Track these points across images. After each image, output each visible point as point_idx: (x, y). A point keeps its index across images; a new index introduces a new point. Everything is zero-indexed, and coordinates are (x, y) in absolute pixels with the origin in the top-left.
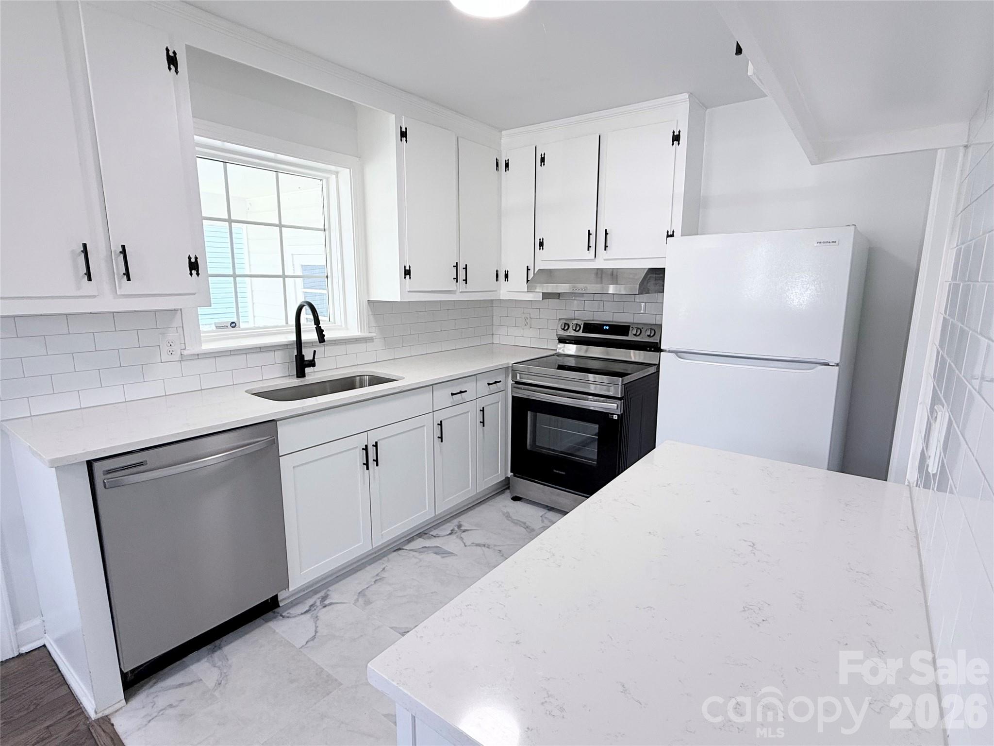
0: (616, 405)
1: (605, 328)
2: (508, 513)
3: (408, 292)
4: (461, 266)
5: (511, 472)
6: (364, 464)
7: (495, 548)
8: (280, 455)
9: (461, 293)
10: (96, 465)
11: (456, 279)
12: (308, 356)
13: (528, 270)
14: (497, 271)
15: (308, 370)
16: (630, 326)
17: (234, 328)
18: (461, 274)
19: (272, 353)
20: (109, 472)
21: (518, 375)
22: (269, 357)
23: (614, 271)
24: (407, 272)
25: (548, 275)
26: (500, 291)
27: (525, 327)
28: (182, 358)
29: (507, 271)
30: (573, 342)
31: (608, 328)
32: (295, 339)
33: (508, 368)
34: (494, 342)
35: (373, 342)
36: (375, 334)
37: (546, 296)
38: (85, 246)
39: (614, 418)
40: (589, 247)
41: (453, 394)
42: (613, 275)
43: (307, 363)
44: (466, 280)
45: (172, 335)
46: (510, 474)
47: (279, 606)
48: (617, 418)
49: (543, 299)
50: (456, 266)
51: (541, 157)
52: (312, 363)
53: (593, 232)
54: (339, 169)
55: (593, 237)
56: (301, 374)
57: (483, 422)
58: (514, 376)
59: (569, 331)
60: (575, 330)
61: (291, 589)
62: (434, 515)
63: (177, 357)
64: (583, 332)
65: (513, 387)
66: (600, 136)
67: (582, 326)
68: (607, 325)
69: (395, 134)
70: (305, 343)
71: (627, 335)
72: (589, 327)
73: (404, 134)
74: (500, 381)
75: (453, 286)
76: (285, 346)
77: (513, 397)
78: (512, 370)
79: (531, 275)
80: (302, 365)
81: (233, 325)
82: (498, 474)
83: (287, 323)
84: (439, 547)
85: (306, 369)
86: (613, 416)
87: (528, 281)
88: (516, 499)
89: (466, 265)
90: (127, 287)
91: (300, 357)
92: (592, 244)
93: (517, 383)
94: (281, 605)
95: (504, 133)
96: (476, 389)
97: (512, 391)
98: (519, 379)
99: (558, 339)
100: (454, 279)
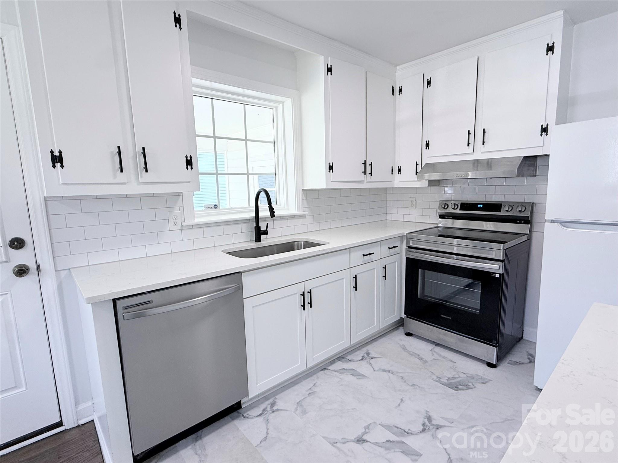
0: (498, 266)
1: (479, 206)
2: (403, 345)
3: (331, 181)
4: (368, 163)
5: (405, 314)
6: (302, 306)
7: (398, 374)
8: (244, 298)
9: (367, 183)
10: (118, 302)
11: (365, 172)
13: (417, 164)
14: (392, 167)
15: (263, 237)
16: (502, 204)
17: (216, 209)
18: (368, 169)
19: (240, 225)
20: (126, 308)
21: (411, 242)
22: (237, 228)
23: (490, 161)
24: (331, 168)
25: (431, 167)
26: (394, 181)
27: (412, 208)
28: (183, 228)
29: (399, 167)
30: (451, 217)
31: (481, 206)
32: (254, 215)
33: (402, 237)
34: (387, 219)
35: (306, 218)
36: (307, 213)
37: (431, 183)
38: (119, 148)
39: (496, 276)
40: (469, 144)
41: (364, 255)
42: (489, 164)
43: (262, 232)
44: (371, 173)
45: (177, 212)
46: (404, 316)
47: (242, 408)
48: (499, 277)
49: (428, 186)
50: (365, 163)
51: (428, 81)
52: (265, 232)
53: (472, 132)
54: (284, 99)
55: (472, 136)
56: (258, 240)
57: (385, 277)
58: (408, 242)
59: (448, 209)
60: (454, 209)
61: (250, 397)
62: (350, 345)
63: (179, 227)
65: (407, 251)
66: (478, 58)
67: (459, 205)
68: (480, 204)
69: (323, 70)
70: (261, 218)
71: (500, 211)
72: (465, 206)
73: (329, 70)
74: (397, 246)
75: (362, 177)
76: (248, 221)
77: (407, 258)
78: (407, 238)
79: (419, 170)
80: (259, 234)
81: (216, 207)
82: (395, 315)
83: (249, 206)
84: (354, 369)
85: (262, 236)
86: (495, 275)
87: (417, 173)
88: (409, 334)
89: (371, 163)
90: (146, 177)
91: (258, 228)
92: (471, 141)
93: (409, 247)
94: (243, 407)
95: (398, 67)
96: (381, 251)
97: (406, 254)
98: (411, 245)
99: (439, 216)
100: (363, 172)
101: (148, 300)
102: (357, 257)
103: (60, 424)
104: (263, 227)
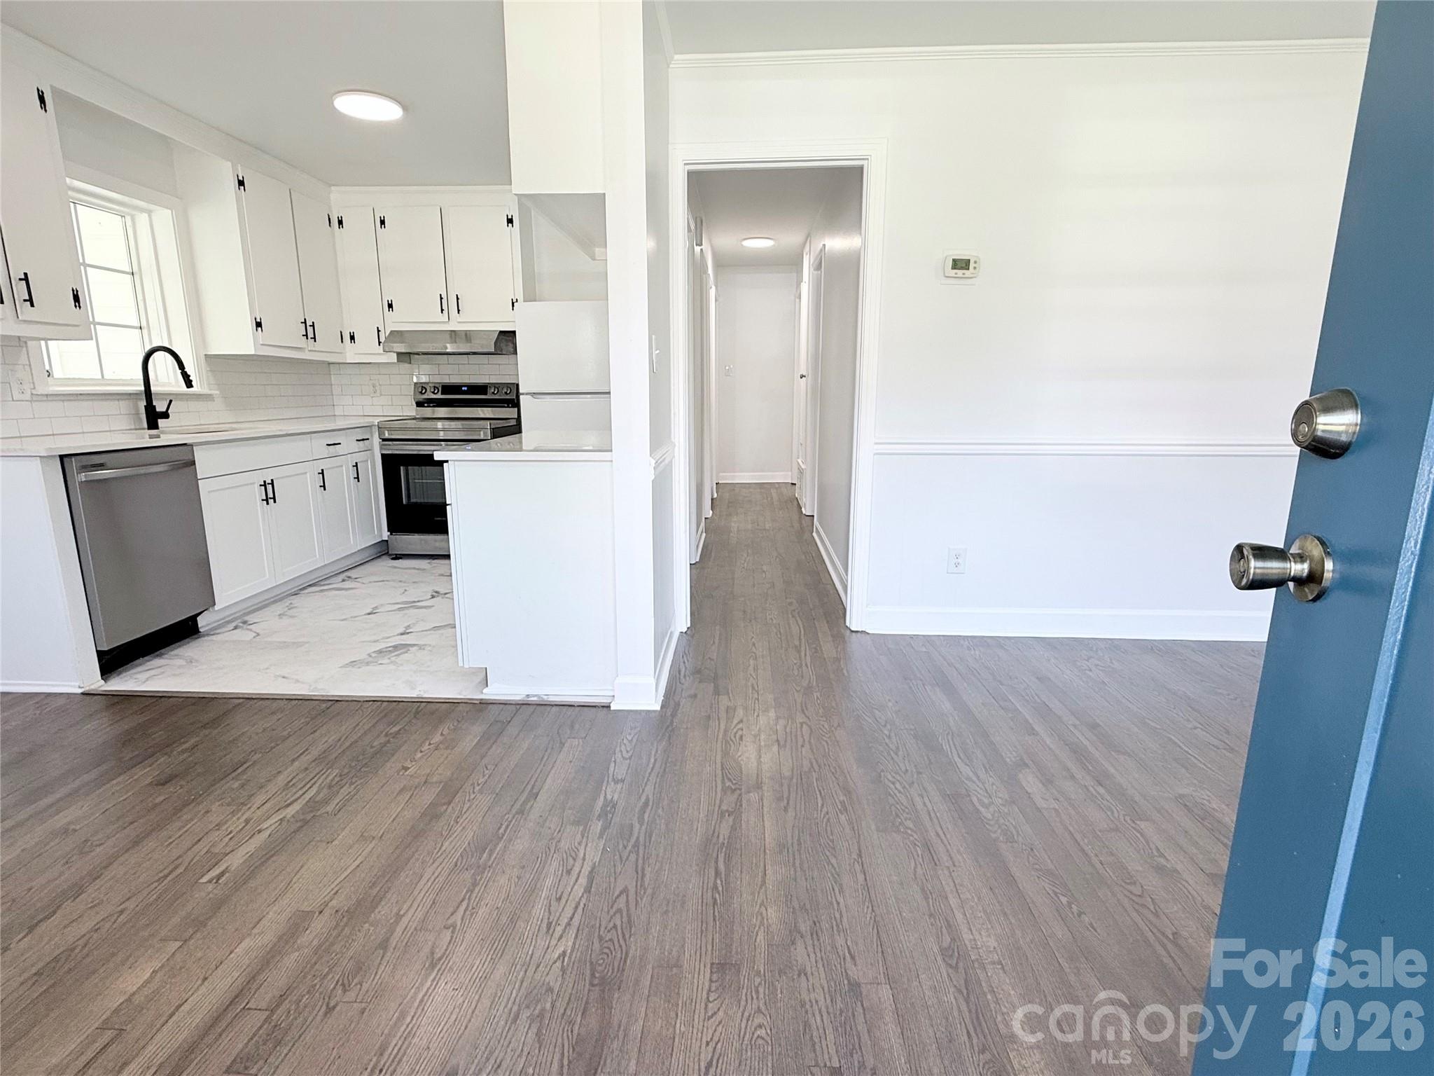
1: (463, 388)
2: (392, 566)
3: (261, 345)
4: (309, 323)
5: (389, 531)
6: (265, 499)
7: (396, 581)
8: (198, 478)
9: (310, 352)
10: (64, 461)
11: (307, 335)
13: (379, 331)
14: (342, 332)
15: (161, 422)
16: (487, 386)
18: (310, 331)
19: (117, 402)
21: (386, 432)
23: (468, 333)
24: (259, 325)
25: (396, 335)
26: (345, 353)
27: (375, 395)
28: (35, 398)
29: (352, 332)
30: (432, 406)
31: (466, 388)
32: (142, 388)
33: (372, 426)
34: (336, 414)
35: (213, 401)
36: (215, 393)
37: (401, 356)
40: (442, 310)
41: (329, 445)
42: (467, 336)
43: (159, 414)
44: (314, 338)
45: (21, 372)
46: (386, 535)
47: (200, 632)
49: (397, 361)
50: (305, 323)
51: (381, 220)
52: (165, 415)
53: (444, 296)
54: (152, 207)
55: (444, 301)
56: (152, 425)
57: (358, 478)
58: (381, 433)
59: (426, 394)
60: (433, 393)
62: (324, 564)
63: (27, 397)
64: (441, 394)
65: (381, 445)
66: (440, 209)
67: (440, 389)
69: (232, 182)
71: (486, 394)
72: (447, 389)
73: (241, 183)
74: (368, 439)
75: (303, 343)
76: (130, 396)
77: (383, 455)
78: (380, 429)
79: (382, 340)
80: (154, 418)
82: (374, 535)
85: (159, 420)
87: (380, 343)
88: (397, 558)
89: (314, 323)
90: (31, 313)
91: (150, 409)
92: (445, 307)
93: (384, 440)
95: (333, 188)
96: (349, 444)
97: (381, 449)
98: (387, 435)
99: (416, 403)
100: (303, 335)
101: (101, 462)
102: (318, 446)
104: (160, 407)
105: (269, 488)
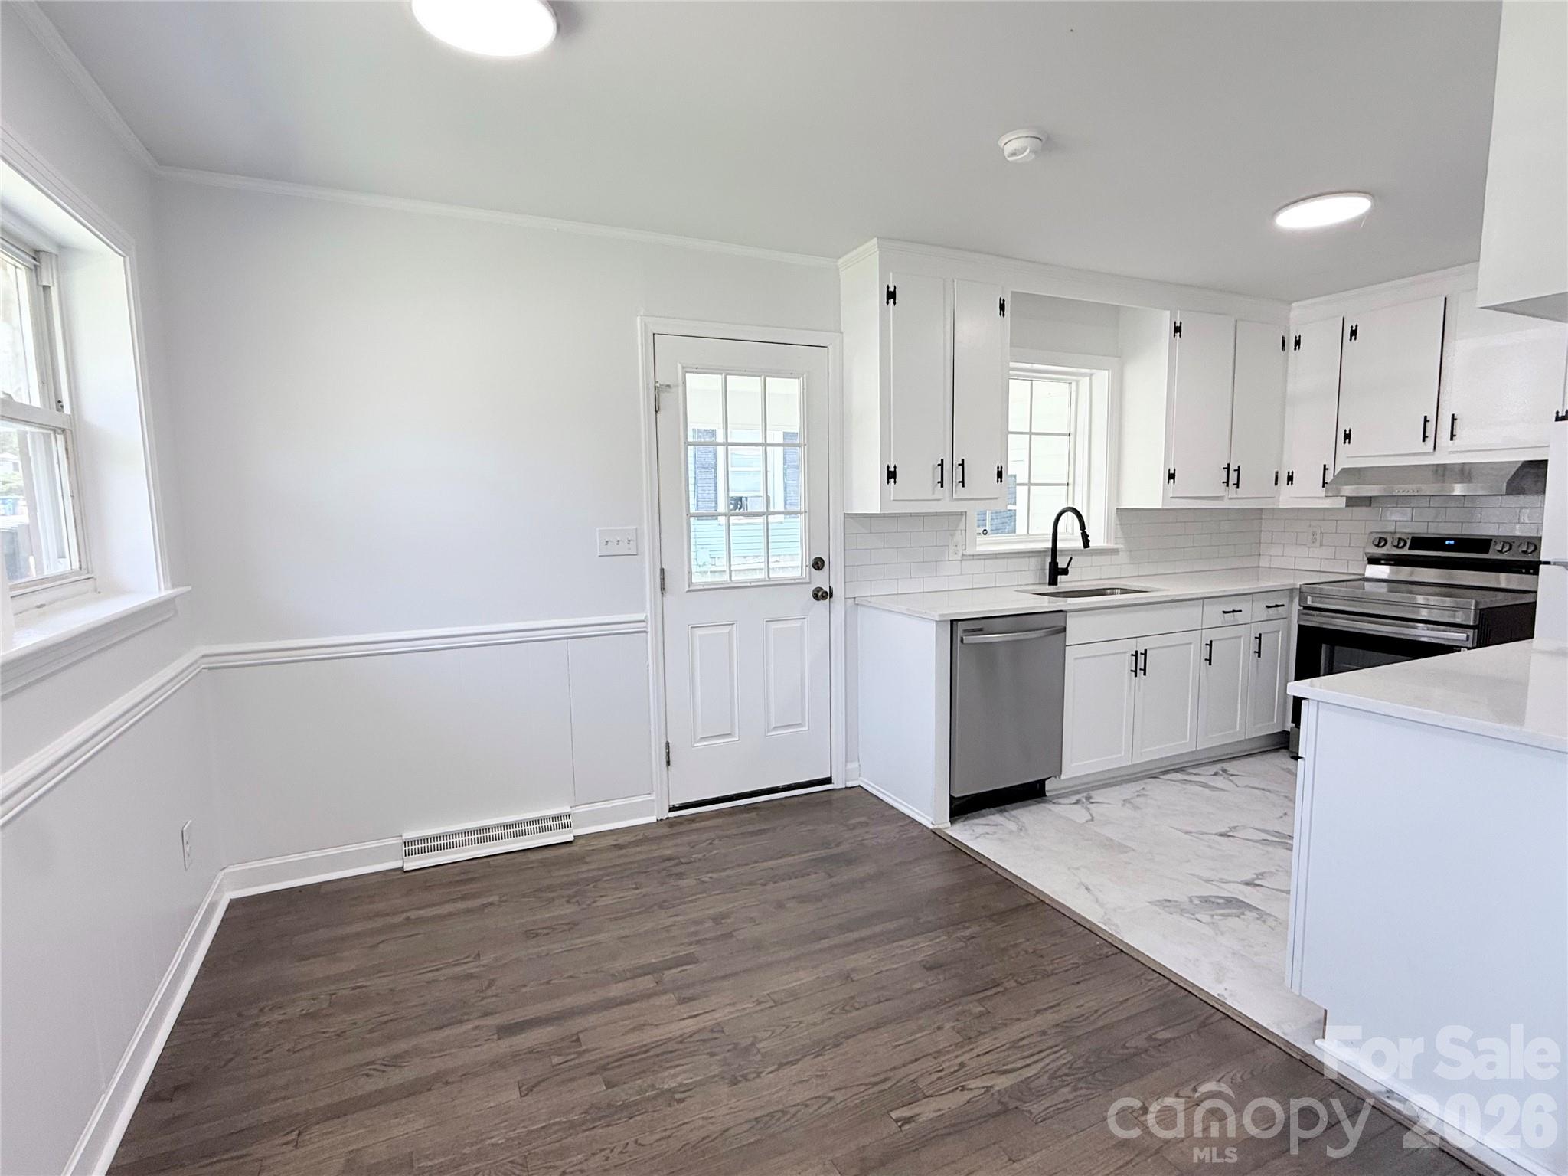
0: (1465, 635)
1: (1447, 542)
2: (1288, 769)
3: (1170, 498)
4: (1233, 468)
5: (1292, 722)
6: (1132, 671)
7: (1279, 793)
8: (1067, 644)
9: (1231, 500)
10: (954, 626)
11: (1227, 483)
12: (1062, 564)
13: (1325, 469)
14: (1277, 473)
15: (1061, 578)
16: (1491, 540)
17: (986, 535)
18: (1232, 476)
19: (1027, 559)
20: (960, 631)
21: (1309, 598)
22: (1024, 562)
23: (1467, 467)
24: (1172, 476)
25: (1353, 474)
26: (1279, 497)
27: (1314, 545)
28: (965, 558)
29: (1291, 472)
30: (1393, 563)
31: (1452, 542)
32: (1050, 545)
33: (1292, 590)
34: (1261, 565)
35: (1118, 554)
36: (1122, 546)
37: (1352, 502)
38: (941, 460)
40: (1425, 438)
41: (1225, 612)
42: (1464, 473)
43: (1060, 570)
44: (1238, 485)
45: (959, 537)
46: (1290, 726)
47: (1045, 796)
49: (1347, 506)
50: (1228, 468)
51: (1351, 330)
52: (1065, 572)
53: (1432, 418)
54: (1094, 371)
55: (1431, 427)
57: (1259, 652)
58: (1302, 599)
59: (1385, 548)
60: (1397, 547)
62: (1196, 749)
63: (959, 557)
64: (1410, 549)
65: (1300, 613)
66: (1446, 299)
67: (1409, 542)
69: (1168, 329)
70: (1061, 551)
71: (1487, 552)
72: (1418, 542)
73: (1178, 330)
74: (1283, 605)
75: (1222, 490)
76: (1039, 553)
77: (1301, 627)
78: (1302, 593)
79: (1329, 478)
80: (1056, 572)
81: (986, 532)
82: (1273, 723)
84: (1203, 782)
85: (1059, 577)
87: (1324, 483)
88: (1297, 758)
89: (1239, 467)
90: (961, 492)
91: (1054, 564)
92: (1430, 432)
93: (1305, 608)
94: (1047, 791)
95: (1294, 306)
96: (1253, 611)
97: (1299, 619)
98: (1309, 603)
99: (1368, 559)
100: (1224, 482)
102: (1213, 613)
103: (828, 781)
104: (1062, 563)
105: (1141, 658)
